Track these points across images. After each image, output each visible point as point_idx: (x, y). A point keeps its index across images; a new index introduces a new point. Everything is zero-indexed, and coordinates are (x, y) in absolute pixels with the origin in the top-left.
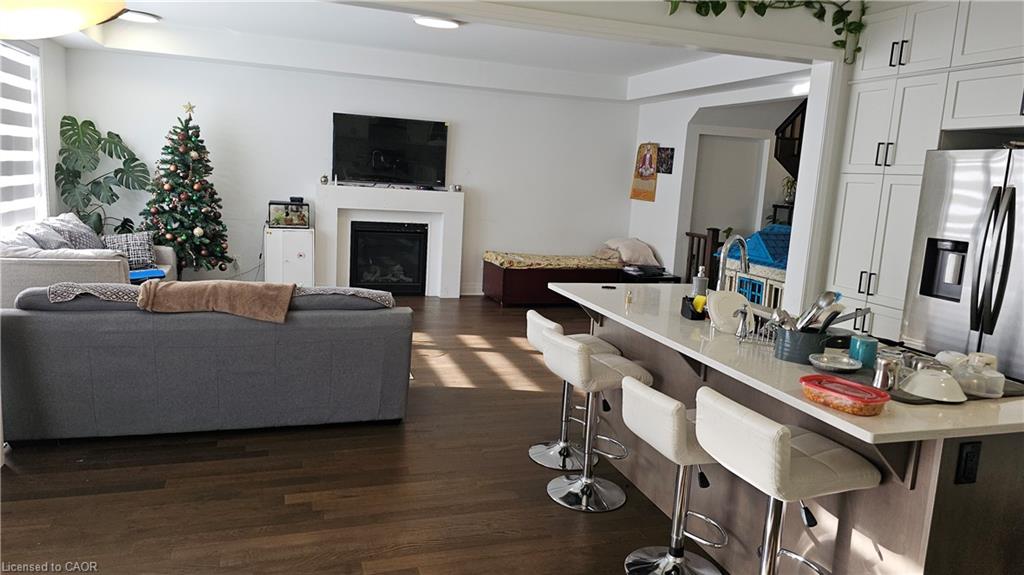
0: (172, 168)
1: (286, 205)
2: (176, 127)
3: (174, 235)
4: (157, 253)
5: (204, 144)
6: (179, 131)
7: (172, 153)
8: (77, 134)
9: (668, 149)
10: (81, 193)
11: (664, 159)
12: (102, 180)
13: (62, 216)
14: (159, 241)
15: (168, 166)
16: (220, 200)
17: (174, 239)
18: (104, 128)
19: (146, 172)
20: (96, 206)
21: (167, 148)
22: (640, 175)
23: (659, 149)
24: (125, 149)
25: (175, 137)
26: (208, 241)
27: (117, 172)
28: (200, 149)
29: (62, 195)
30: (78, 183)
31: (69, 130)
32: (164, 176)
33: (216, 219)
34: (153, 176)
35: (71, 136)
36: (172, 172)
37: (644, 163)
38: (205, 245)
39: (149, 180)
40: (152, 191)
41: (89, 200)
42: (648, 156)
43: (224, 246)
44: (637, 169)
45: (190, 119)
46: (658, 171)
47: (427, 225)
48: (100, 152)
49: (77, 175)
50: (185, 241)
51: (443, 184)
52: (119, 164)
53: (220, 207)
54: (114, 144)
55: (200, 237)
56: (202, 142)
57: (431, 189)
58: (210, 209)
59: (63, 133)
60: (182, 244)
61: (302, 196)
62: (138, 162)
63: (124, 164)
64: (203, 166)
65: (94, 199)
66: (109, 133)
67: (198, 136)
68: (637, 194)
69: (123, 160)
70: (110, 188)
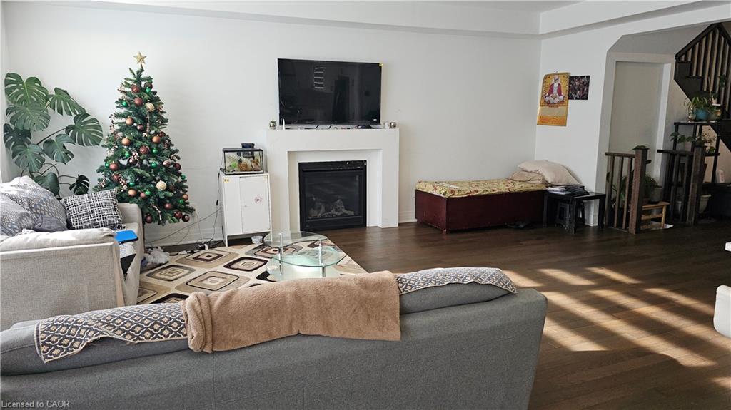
0: (128, 121)
1: (238, 152)
2: (127, 79)
3: (137, 191)
4: (122, 211)
5: (157, 95)
6: (130, 83)
7: (126, 106)
8: (23, 92)
9: (583, 77)
10: (34, 155)
11: (579, 87)
12: (53, 138)
13: (16, 181)
14: (122, 198)
15: (124, 120)
16: (177, 151)
17: (137, 195)
18: (50, 85)
19: (98, 127)
20: (51, 166)
21: (121, 101)
22: (546, 103)
23: (571, 78)
24: (75, 105)
25: (128, 90)
26: (171, 194)
27: (68, 129)
28: (155, 100)
29: (13, 157)
30: (29, 143)
31: (14, 88)
32: (120, 130)
33: (176, 170)
34: (106, 132)
35: (17, 94)
36: (128, 126)
37: (551, 91)
38: (169, 198)
39: (102, 135)
40: (110, 147)
41: (43, 161)
42: (556, 85)
43: (185, 196)
44: (543, 97)
45: (142, 70)
46: (570, 98)
47: (366, 161)
48: (49, 108)
49: (27, 134)
50: (149, 197)
51: (378, 122)
52: (70, 121)
53: (179, 158)
54: (63, 100)
55: (163, 191)
56: (155, 93)
57: (369, 127)
58: (170, 161)
59: (8, 92)
60: (146, 199)
61: (254, 142)
62: (88, 118)
63: (75, 120)
64: (157, 118)
65: (47, 159)
66: (56, 90)
67: (151, 87)
68: (544, 121)
69: (74, 115)
70: (64, 146)
